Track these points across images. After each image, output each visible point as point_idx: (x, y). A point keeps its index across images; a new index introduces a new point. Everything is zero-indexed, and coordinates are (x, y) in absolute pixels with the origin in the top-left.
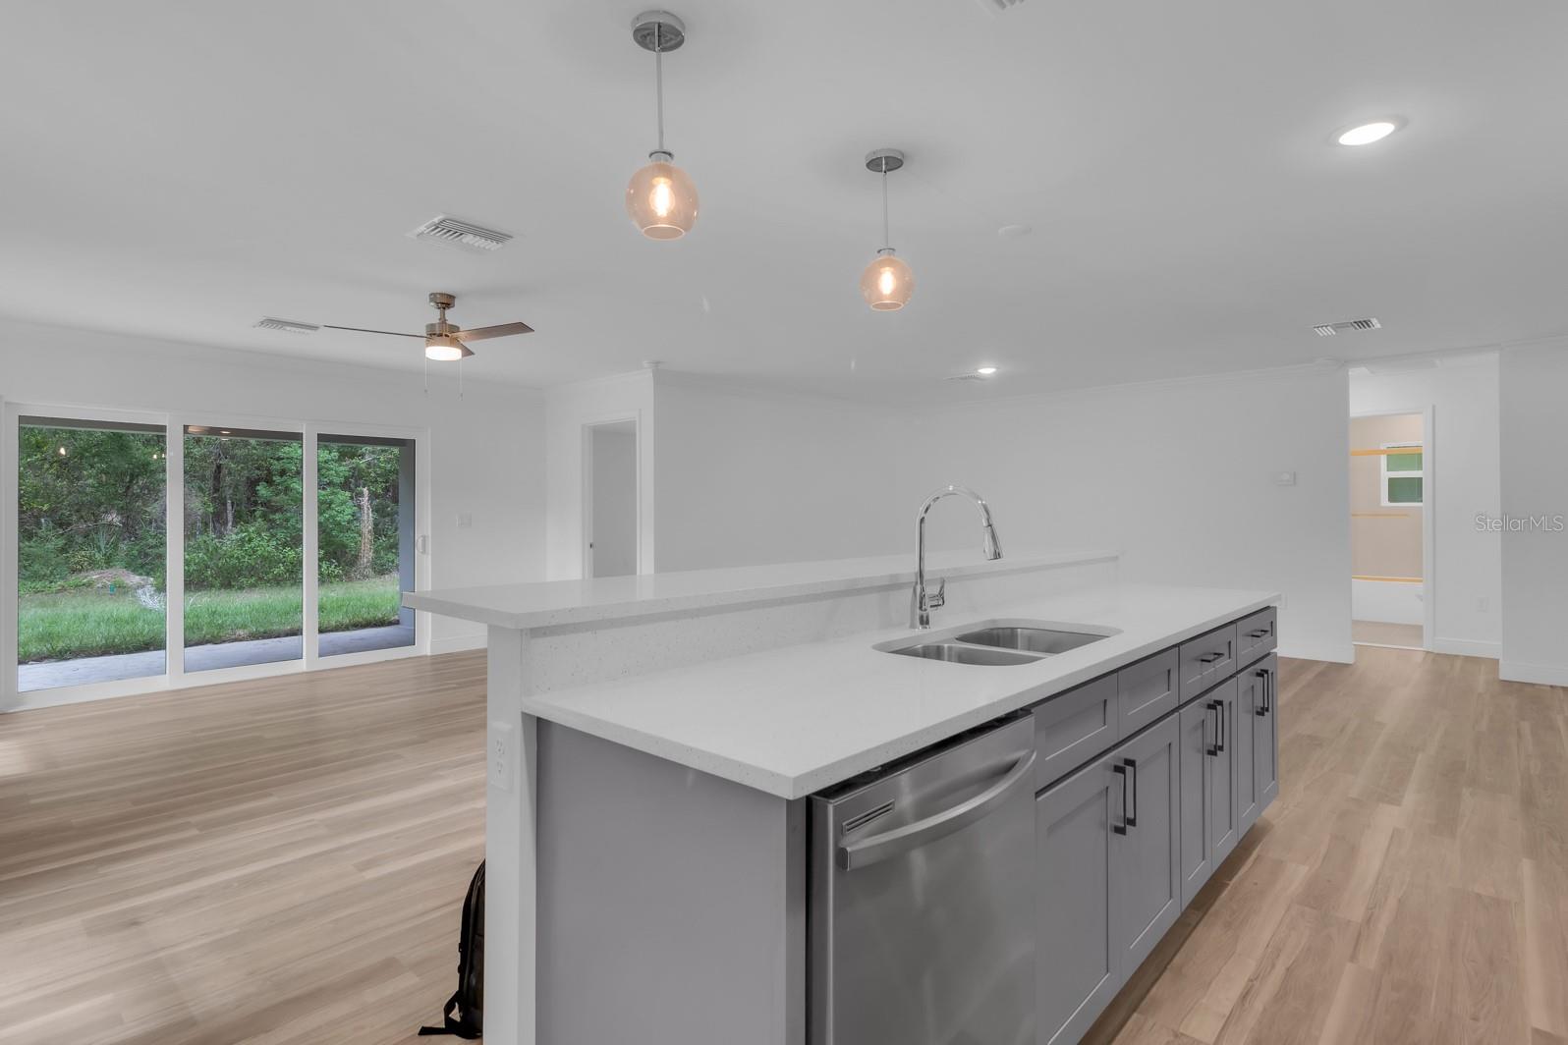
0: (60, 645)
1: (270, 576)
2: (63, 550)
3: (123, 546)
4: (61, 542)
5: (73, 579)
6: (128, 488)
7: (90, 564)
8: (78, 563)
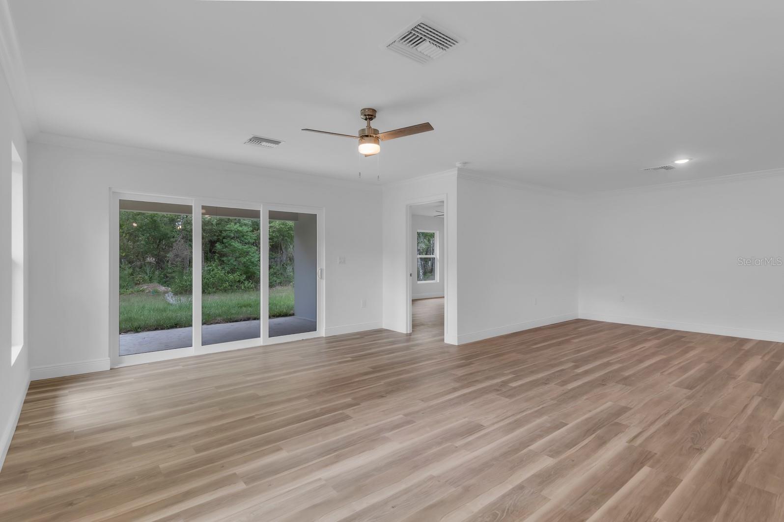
0: (136, 324)
1: (222, 287)
2: (132, 274)
3: (157, 273)
4: (131, 271)
5: (136, 288)
6: (158, 245)
7: (143, 281)
8: (138, 280)
